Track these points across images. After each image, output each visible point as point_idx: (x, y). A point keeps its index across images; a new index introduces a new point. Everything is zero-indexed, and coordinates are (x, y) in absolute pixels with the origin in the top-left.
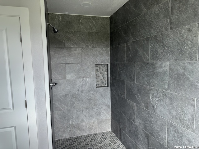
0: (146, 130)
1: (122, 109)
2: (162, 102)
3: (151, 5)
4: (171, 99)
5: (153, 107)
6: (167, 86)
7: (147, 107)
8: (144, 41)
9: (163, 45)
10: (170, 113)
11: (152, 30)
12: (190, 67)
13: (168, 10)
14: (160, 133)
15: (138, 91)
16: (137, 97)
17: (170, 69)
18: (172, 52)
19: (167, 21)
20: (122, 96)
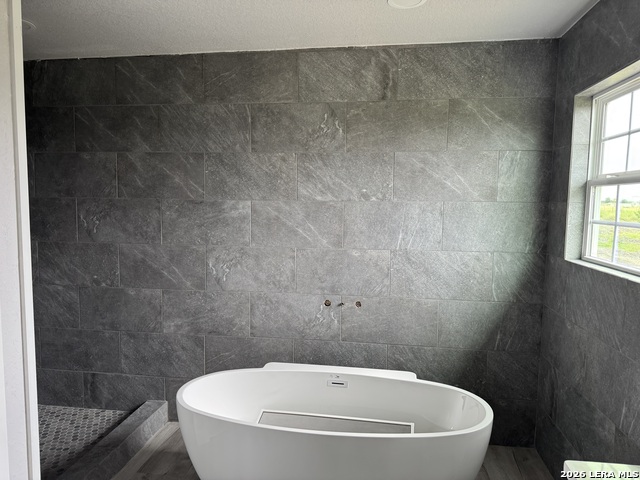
0: (198, 331)
1: (104, 318)
2: (239, 266)
3: (206, 97)
4: (257, 258)
5: (218, 281)
6: (248, 238)
7: (201, 285)
8: (187, 158)
9: (238, 173)
10: (256, 279)
11: (210, 143)
12: (287, 208)
14: (237, 320)
15: (172, 259)
16: (169, 272)
17: (254, 210)
18: (258, 186)
19: (245, 137)
20: (104, 285)
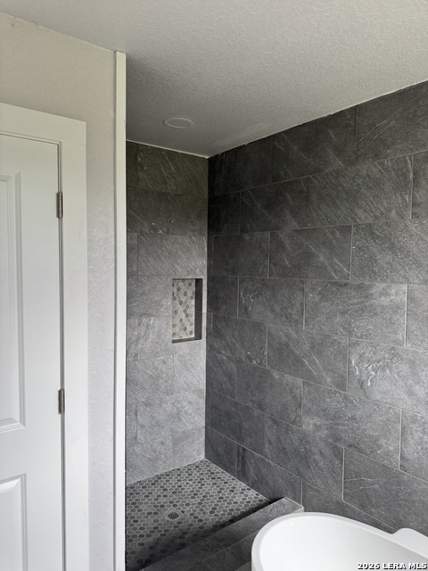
0: (337, 439)
1: (253, 396)
2: (388, 371)
3: (358, 156)
4: (412, 363)
5: (362, 384)
6: (401, 335)
7: (342, 385)
8: (333, 233)
9: (392, 248)
10: (411, 393)
11: (360, 213)
13: (405, 176)
14: (383, 442)
15: (313, 347)
16: (310, 362)
17: (411, 298)
18: (418, 264)
19: (404, 199)
20: (255, 362)
